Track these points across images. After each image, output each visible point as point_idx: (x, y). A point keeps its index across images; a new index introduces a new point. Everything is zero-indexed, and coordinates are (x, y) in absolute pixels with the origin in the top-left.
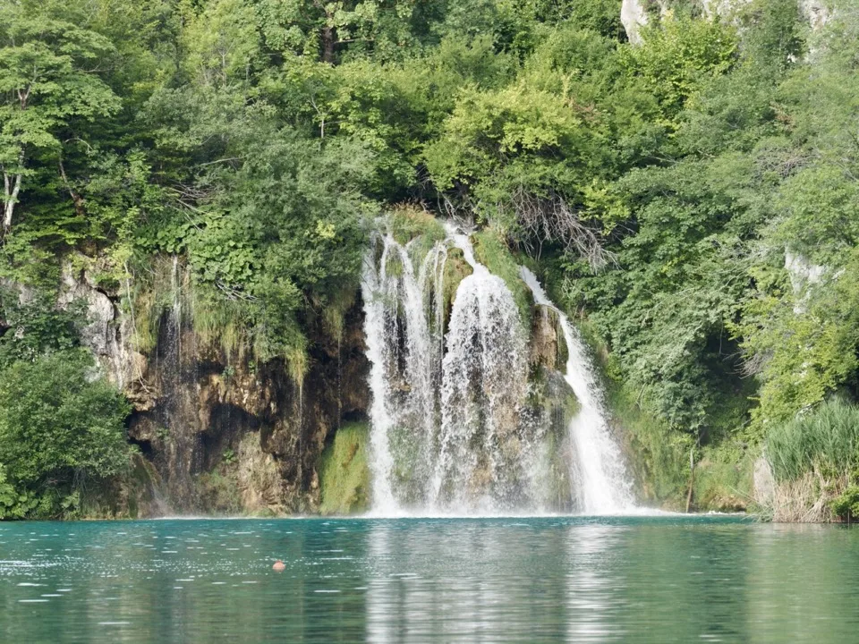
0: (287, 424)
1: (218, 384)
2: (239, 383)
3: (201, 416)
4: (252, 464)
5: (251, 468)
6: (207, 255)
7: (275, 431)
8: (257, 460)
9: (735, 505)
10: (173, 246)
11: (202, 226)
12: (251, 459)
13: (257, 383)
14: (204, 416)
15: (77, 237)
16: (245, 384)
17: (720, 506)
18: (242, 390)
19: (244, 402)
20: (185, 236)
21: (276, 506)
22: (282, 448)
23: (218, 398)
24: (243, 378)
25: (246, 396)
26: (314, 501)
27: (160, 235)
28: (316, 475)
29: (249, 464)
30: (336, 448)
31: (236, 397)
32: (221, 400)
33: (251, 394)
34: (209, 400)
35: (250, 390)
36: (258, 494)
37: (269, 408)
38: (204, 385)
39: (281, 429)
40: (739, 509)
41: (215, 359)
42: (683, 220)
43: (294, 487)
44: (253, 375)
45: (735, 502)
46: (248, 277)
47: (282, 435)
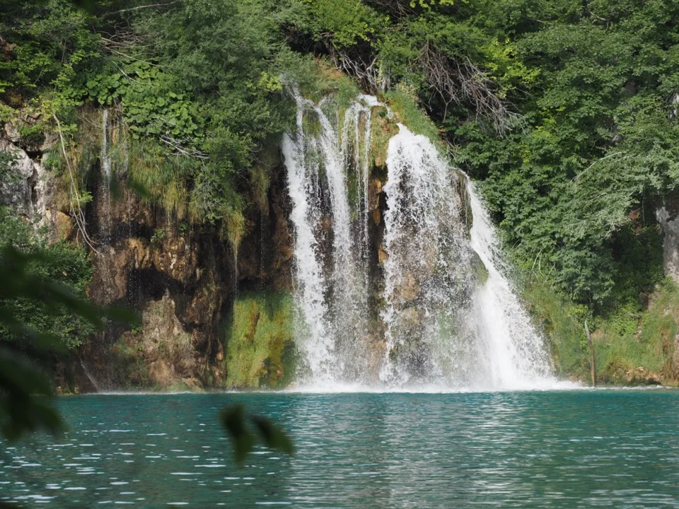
0: (206, 293)
1: (136, 247)
2: (166, 247)
3: (118, 282)
4: (158, 335)
5: (158, 339)
6: (149, 106)
7: (195, 299)
8: (164, 331)
9: (647, 378)
10: (105, 97)
11: (133, 75)
12: (157, 329)
13: (186, 247)
14: (120, 282)
15: (5, 84)
16: (173, 248)
17: (629, 379)
18: (170, 254)
19: (172, 267)
20: (119, 87)
21: (189, 379)
22: (202, 317)
23: (134, 264)
24: (172, 241)
25: (174, 261)
26: (220, 374)
27: (90, 84)
28: (221, 347)
29: (155, 334)
30: (236, 319)
31: (162, 262)
32: (137, 266)
33: (179, 259)
34: (126, 265)
35: (178, 255)
36: (170, 367)
37: (195, 273)
38: (118, 251)
39: (200, 297)
40: (652, 382)
41: (143, 221)
42: (607, 81)
43: (205, 359)
44: (182, 239)
45: (646, 375)
46: (194, 131)
47: (202, 303)
